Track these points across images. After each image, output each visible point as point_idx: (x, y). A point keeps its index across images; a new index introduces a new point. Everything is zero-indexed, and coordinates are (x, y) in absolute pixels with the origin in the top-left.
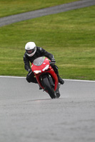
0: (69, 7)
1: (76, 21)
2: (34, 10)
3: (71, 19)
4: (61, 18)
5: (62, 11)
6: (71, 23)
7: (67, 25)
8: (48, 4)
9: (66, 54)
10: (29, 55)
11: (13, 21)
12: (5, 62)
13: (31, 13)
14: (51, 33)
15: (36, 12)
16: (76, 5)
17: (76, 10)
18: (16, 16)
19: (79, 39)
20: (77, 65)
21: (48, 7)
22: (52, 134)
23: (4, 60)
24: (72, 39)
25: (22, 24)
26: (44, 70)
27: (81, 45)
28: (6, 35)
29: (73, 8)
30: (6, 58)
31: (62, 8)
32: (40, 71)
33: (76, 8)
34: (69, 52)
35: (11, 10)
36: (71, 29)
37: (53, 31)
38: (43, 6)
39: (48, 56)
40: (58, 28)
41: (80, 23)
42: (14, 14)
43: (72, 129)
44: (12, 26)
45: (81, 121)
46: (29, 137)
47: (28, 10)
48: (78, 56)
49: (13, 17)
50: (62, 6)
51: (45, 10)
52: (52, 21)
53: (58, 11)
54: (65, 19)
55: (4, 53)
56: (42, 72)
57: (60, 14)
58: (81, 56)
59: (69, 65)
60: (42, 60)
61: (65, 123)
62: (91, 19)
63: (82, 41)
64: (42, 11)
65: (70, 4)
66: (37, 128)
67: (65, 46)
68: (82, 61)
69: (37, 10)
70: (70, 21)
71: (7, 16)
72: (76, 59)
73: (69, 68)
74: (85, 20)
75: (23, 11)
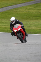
0: (34, 2)
2: (19, 4)
5: (31, 4)
6: (35, 10)
7: (33, 11)
8: (25, 1)
10: (12, 23)
11: (10, 9)
12: (6, 27)
13: (17, 5)
17: (37, 4)
18: (11, 7)
20: (37, 28)
21: (25, 3)
22: (27, 58)
23: (6, 26)
24: (35, 16)
25: (14, 10)
26: (18, 30)
27: (39, 19)
28: (7, 15)
29: (35, 3)
30: (7, 25)
31: (31, 3)
32: (17, 31)
33: (36, 3)
34: (34, 22)
35: (9, 4)
36: (35, 12)
37: (27, 13)
38: (23, 2)
39: (21, 24)
40: (29, 12)
41: (38, 10)
43: (35, 56)
44: (9, 11)
45: (39, 52)
46: (16, 59)
47: (16, 4)
48: (38, 24)
49: (9, 7)
50: (30, 2)
51: (23, 4)
52: (26, 9)
53: (29, 4)
55: (6, 23)
56: (18, 31)
57: (30, 6)
58: (39, 24)
59: (34, 28)
60: (18, 26)
61: (32, 53)
63: (39, 17)
64: (22, 4)
66: (20, 56)
67: (32, 20)
68: (39, 26)
69: (20, 4)
70: (34, 8)
71: (7, 6)
72: (37, 25)
75: (14, 4)
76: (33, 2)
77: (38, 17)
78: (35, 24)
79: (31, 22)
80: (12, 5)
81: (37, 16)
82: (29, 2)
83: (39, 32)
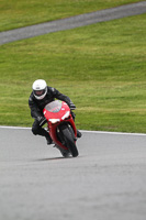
0: (91, 18)
1: (102, 40)
2: (37, 24)
3: (94, 37)
4: (79, 36)
5: (81, 25)
6: (94, 44)
7: (87, 47)
8: (58, 15)
9: (85, 91)
10: (38, 98)
13: (32, 28)
14: (63, 59)
15: (40, 26)
16: (102, 16)
18: (9, 33)
19: (106, 68)
20: (102, 109)
21: (58, 19)
24: (95, 68)
31: (80, 21)
34: (91, 88)
36: (94, 53)
37: (67, 55)
38: (52, 17)
40: (73, 51)
41: (108, 44)
42: (6, 30)
43: (95, 207)
44: (3, 47)
47: (28, 24)
48: (105, 96)
50: (79, 18)
51: (54, 24)
52: (64, 41)
53: (73, 26)
54: (85, 37)
57: (77, 30)
58: (109, 95)
59: (90, 109)
61: (85, 199)
62: (125, 38)
63: (110, 71)
64: (48, 25)
65: (93, 15)
67: (85, 80)
68: (111, 102)
69: (41, 23)
72: (102, 99)
73: (90, 113)
74: (116, 40)
75: (20, 24)
76: (87, 16)
77: (106, 71)
78: (96, 95)
79: (82, 89)
80: (13, 29)
81: (102, 68)
82: (74, 16)
83: (108, 123)
